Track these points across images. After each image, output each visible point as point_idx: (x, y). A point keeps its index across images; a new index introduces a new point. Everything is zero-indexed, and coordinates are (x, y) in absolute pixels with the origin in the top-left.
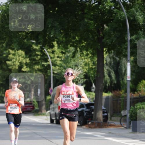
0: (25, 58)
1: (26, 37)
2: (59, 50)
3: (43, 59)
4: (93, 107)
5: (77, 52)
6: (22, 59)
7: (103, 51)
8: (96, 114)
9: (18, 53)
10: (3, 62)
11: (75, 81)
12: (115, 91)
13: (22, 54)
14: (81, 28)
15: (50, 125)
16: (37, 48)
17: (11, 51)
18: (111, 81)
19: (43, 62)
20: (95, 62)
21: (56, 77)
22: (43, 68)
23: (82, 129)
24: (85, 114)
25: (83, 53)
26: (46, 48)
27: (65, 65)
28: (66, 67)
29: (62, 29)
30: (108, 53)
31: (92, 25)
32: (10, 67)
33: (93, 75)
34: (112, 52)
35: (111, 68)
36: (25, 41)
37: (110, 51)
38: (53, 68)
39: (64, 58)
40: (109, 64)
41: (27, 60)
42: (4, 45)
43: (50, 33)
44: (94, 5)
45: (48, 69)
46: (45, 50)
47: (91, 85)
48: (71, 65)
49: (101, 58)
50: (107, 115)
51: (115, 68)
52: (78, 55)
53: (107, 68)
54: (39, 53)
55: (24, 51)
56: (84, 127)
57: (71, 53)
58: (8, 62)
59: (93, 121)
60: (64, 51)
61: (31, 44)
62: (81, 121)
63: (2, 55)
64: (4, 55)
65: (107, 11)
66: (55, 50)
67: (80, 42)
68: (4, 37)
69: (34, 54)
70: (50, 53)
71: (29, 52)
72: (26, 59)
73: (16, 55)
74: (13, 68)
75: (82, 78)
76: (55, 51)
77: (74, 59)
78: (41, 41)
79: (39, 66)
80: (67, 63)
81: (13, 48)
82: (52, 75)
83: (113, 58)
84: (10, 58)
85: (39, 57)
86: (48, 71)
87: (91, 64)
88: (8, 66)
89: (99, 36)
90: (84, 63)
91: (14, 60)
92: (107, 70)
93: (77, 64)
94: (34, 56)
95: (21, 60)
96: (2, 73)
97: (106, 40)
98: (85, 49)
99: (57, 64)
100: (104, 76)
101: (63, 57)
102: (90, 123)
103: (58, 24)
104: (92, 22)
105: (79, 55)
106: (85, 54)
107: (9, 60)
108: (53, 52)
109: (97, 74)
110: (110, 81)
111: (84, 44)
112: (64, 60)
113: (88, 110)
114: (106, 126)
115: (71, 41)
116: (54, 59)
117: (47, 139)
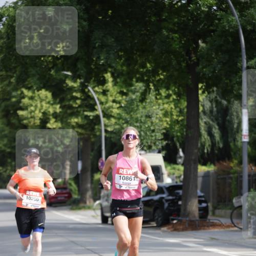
0: (52, 104)
1: (55, 65)
2: (116, 88)
3: (86, 106)
4: (180, 192)
5: (150, 91)
6: (48, 105)
7: (197, 89)
8: (185, 204)
9: (39, 95)
10: (12, 112)
11: (146, 144)
12: (221, 162)
13: (46, 97)
14: (155, 47)
15: (101, 226)
16: (75, 85)
17: (25, 91)
18: (213, 144)
19: (86, 111)
20: (184, 109)
21: (111, 138)
22: (86, 122)
23: (161, 233)
24: (166, 205)
25: (160, 94)
26: (92, 86)
27: (127, 117)
28: (129, 120)
29: (121, 50)
30: (206, 92)
31: (176, 42)
32: (25, 122)
33: (179, 134)
34: (213, 91)
35: (212, 120)
36: (52, 72)
37: (211, 88)
38: (104, 121)
39: (125, 103)
40: (208, 112)
41: (56, 108)
42: (13, 80)
43: (99, 58)
44: (179, 4)
45: (95, 124)
46: (90, 88)
47: (177, 152)
48: (139, 116)
49: (193, 102)
50: (207, 206)
51: (220, 119)
52: (151, 96)
53: (205, 120)
54: (78, 95)
55: (50, 91)
56: (165, 229)
57: (138, 94)
58: (20, 113)
59: (180, 218)
60: (125, 91)
61: (64, 78)
62: (160, 219)
63: (9, 99)
64: (14, 100)
65: (203, 16)
66: (108, 88)
67: (155, 72)
68: (13, 65)
69: (69, 96)
70: (99, 95)
71: (59, 92)
72: (54, 106)
73: (36, 98)
74: (30, 122)
75: (160, 138)
76: (108, 91)
77: (144, 104)
78: (82, 72)
79: (80, 118)
80: (131, 111)
81: (29, 86)
82: (103, 134)
83: (217, 101)
84: (24, 104)
85: (79, 102)
86: (96, 127)
87: (175, 113)
88: (20, 119)
89: (189, 62)
90: (163, 112)
91: (32, 108)
92: (205, 123)
93: (150, 114)
94: (70, 100)
95: (44, 108)
96: (10, 132)
97: (203, 68)
98: (164, 85)
99: (113, 114)
100: (200, 135)
101: (123, 101)
102: (175, 222)
103: (113, 40)
104: (176, 35)
105: (154, 98)
106: (164, 94)
107: (22, 109)
108: (105, 93)
109: (186, 131)
110: (210, 143)
111: (162, 77)
112: (125, 107)
113: (170, 198)
114: (205, 226)
115: (138, 72)
116: (107, 105)
117: (95, 253)
